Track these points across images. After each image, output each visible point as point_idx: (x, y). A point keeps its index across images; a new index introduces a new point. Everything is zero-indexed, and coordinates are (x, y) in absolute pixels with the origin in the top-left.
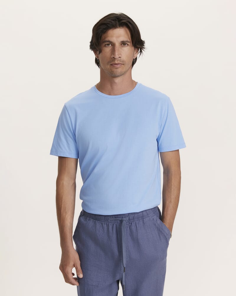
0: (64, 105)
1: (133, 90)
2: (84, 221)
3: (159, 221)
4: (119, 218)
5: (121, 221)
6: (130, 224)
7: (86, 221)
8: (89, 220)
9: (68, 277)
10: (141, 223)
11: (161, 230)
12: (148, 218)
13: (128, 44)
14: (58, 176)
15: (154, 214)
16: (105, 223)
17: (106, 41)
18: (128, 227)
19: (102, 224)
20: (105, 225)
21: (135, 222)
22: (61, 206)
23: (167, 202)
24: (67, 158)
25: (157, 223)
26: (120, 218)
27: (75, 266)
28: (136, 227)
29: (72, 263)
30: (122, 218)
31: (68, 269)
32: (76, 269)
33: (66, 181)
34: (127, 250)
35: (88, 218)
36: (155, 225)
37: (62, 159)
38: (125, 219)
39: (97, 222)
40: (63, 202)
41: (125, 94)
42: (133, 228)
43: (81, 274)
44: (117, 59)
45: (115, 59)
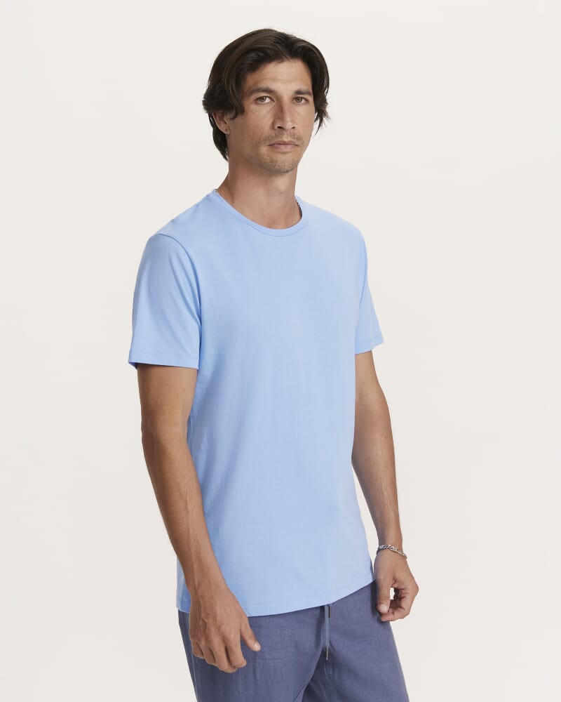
13: (306, 100)
17: (260, 88)
44: (288, 133)
45: (284, 132)
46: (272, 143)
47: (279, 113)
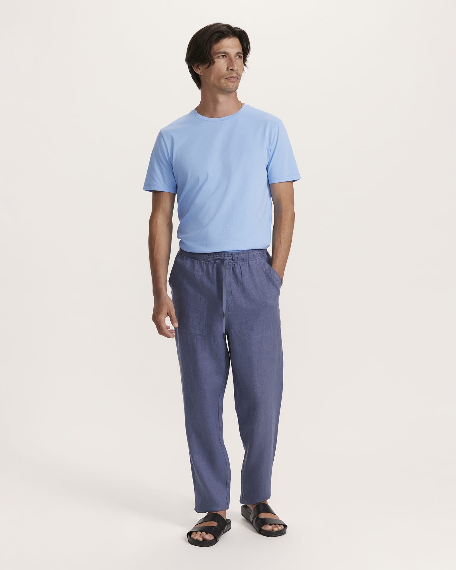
0: (159, 131)
1: (239, 111)
2: (181, 260)
3: (267, 265)
4: (220, 257)
5: (223, 261)
6: (233, 266)
7: (183, 260)
8: (186, 259)
9: (161, 327)
10: (246, 265)
11: (269, 274)
12: (254, 261)
13: (241, 57)
14: (152, 212)
15: (262, 258)
16: (205, 262)
18: (230, 268)
19: (201, 263)
20: (205, 266)
21: (239, 263)
22: (154, 248)
23: (277, 243)
24: (161, 193)
25: (265, 267)
26: (222, 257)
27: (169, 314)
28: (240, 269)
29: (165, 311)
30: (225, 257)
31: (162, 317)
32: (171, 318)
33: (161, 220)
34: (231, 295)
35: (185, 257)
36: (263, 269)
37: (157, 194)
38: (227, 259)
39: (196, 261)
40: (156, 242)
41: (229, 116)
42: (237, 269)
43: (176, 323)
44: (235, 72)
45: (233, 72)
46: (227, 77)
47: (231, 62)
